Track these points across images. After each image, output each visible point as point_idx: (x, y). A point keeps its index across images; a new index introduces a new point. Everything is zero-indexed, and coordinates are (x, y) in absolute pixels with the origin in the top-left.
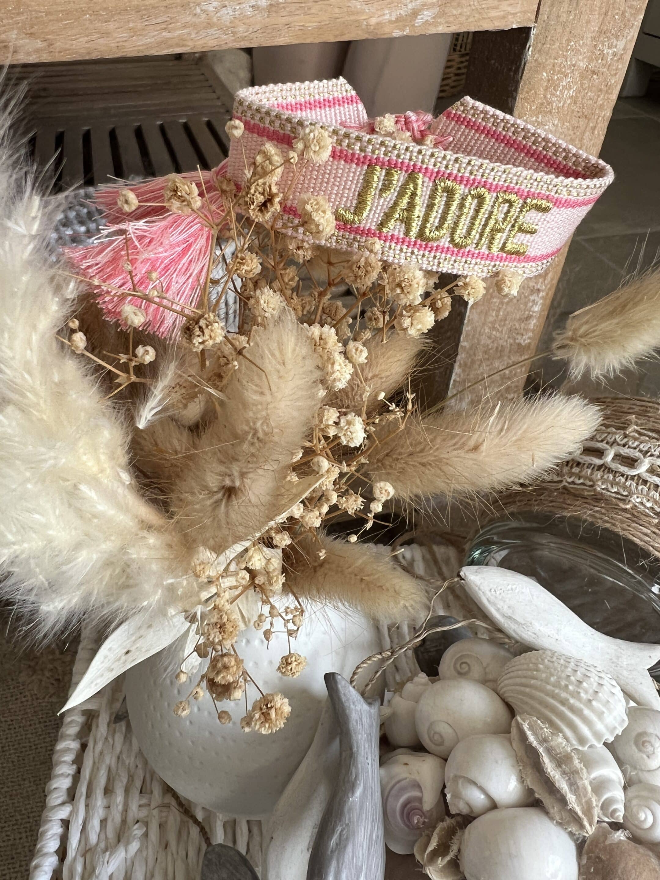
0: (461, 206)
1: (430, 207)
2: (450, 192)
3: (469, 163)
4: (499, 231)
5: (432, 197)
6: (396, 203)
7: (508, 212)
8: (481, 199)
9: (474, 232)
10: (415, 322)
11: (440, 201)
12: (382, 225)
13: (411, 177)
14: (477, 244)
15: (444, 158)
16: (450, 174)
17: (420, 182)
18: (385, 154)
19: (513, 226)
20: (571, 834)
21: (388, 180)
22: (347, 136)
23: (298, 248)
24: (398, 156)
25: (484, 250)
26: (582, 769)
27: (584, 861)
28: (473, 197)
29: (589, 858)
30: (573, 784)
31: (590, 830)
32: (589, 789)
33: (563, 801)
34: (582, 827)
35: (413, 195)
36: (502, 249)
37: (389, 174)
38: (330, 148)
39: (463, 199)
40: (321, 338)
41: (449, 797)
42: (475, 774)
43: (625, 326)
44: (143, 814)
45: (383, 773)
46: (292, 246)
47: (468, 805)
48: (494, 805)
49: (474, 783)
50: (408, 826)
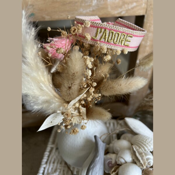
0: (115, 36)
1: (109, 36)
2: (113, 33)
3: (116, 27)
4: (123, 41)
5: (109, 34)
6: (103, 35)
7: (124, 37)
8: (118, 34)
9: (118, 41)
11: (111, 34)
12: (100, 39)
13: (105, 30)
14: (119, 43)
15: (111, 26)
16: (112, 29)
17: (107, 31)
18: (100, 26)
19: (125, 40)
20: (141, 168)
22: (93, 23)
23: (86, 44)
24: (102, 26)
25: (120, 45)
26: (144, 155)
27: (143, 173)
30: (142, 159)
31: (145, 167)
32: (145, 159)
33: (139, 161)
34: (143, 167)
35: (106, 33)
36: (124, 44)
37: (101, 30)
38: (90, 25)
39: (115, 34)
40: (86, 58)
41: (117, 160)
42: (122, 156)
43: (149, 60)
44: (60, 168)
45: (105, 156)
46: (84, 44)
47: (121, 162)
48: (126, 162)
49: (122, 158)
50: (109, 167)
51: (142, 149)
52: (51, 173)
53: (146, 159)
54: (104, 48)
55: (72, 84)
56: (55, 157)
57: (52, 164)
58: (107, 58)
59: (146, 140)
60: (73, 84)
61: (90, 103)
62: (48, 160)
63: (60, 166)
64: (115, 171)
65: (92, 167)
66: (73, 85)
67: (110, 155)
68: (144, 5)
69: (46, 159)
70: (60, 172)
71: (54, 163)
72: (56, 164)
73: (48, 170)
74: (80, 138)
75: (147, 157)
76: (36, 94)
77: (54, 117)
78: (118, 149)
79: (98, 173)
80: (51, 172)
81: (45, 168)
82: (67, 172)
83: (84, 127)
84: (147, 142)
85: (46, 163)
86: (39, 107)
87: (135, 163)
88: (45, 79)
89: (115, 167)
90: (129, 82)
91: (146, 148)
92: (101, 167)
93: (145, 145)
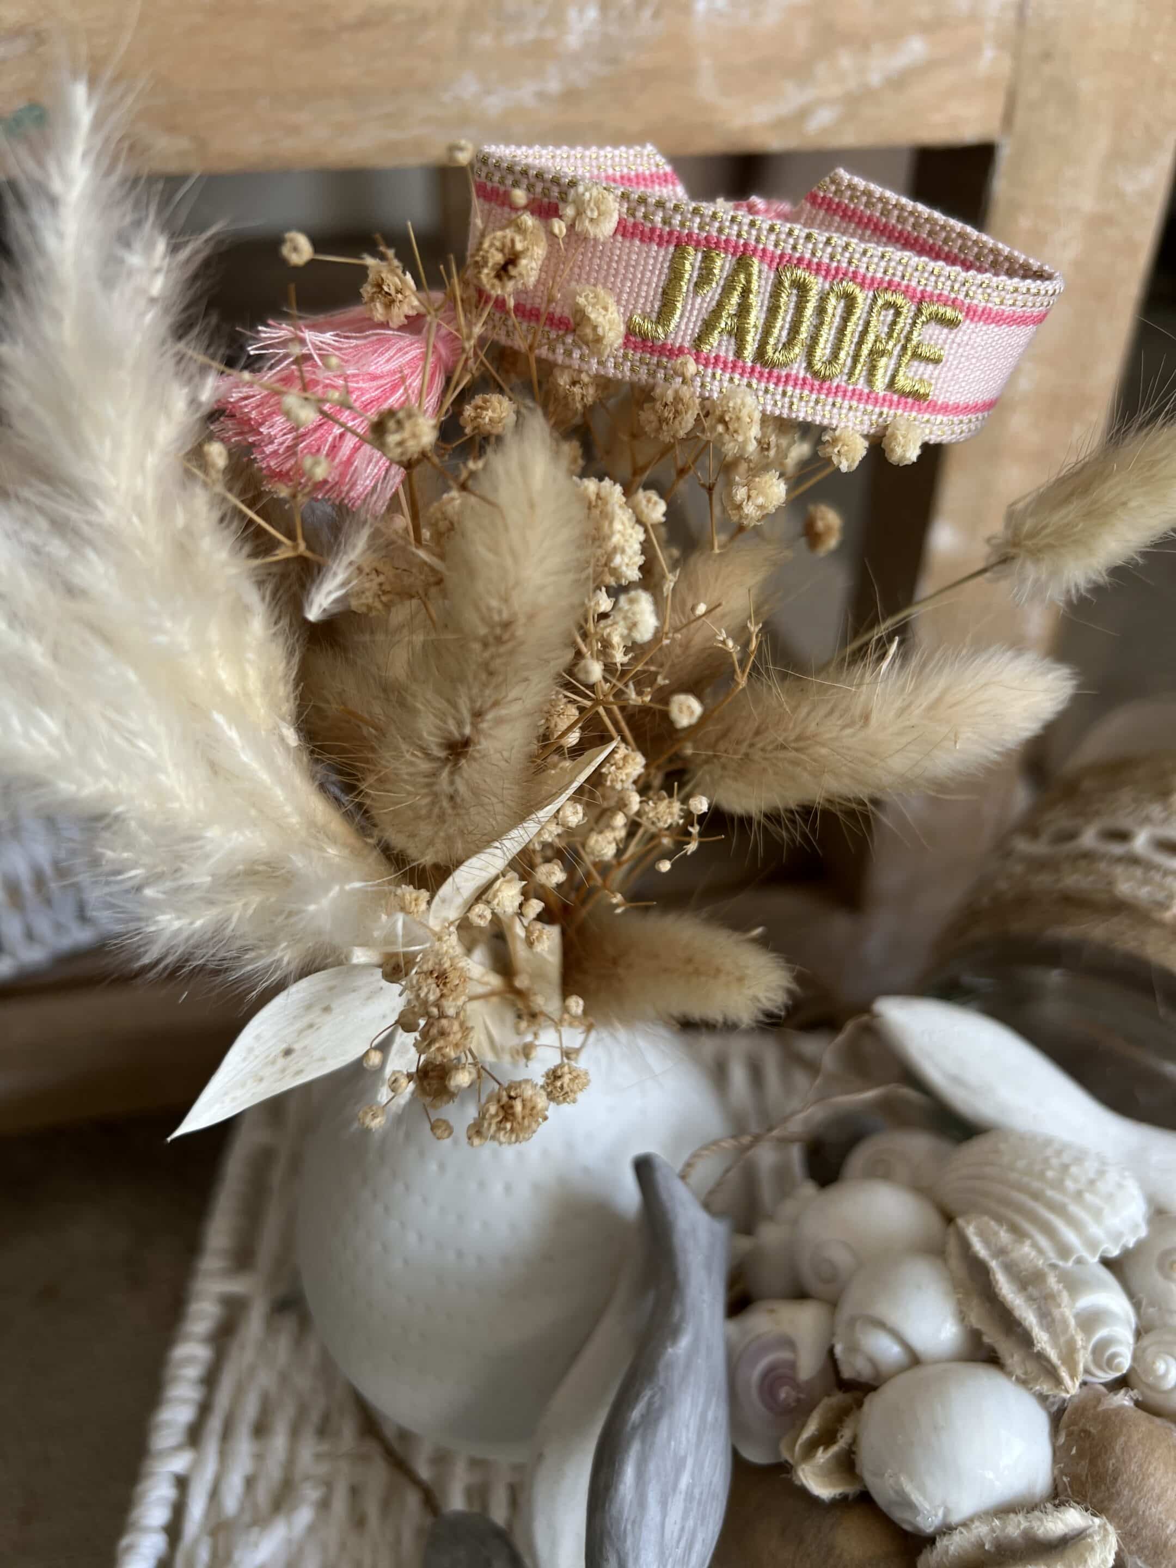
0: (821, 311)
1: (773, 310)
2: (802, 288)
3: (828, 242)
4: (883, 353)
5: (775, 294)
6: (720, 306)
7: (894, 323)
8: (850, 301)
9: (842, 355)
10: (753, 493)
11: (788, 300)
12: (700, 340)
13: (742, 264)
14: (851, 374)
15: (790, 233)
16: (800, 260)
17: (755, 270)
18: (701, 228)
19: (904, 348)
20: (1042, 1399)
21: (706, 268)
22: (642, 200)
23: (574, 383)
24: (720, 230)
25: (861, 385)
26: (1059, 1292)
27: (1062, 1439)
28: (839, 297)
29: (1069, 1435)
30: (1046, 1317)
31: (1072, 1388)
32: (1072, 1322)
33: (1026, 1340)
34: (1058, 1382)
35: (746, 292)
36: (891, 384)
37: (707, 259)
38: (615, 218)
39: (823, 299)
40: (598, 496)
41: (839, 1349)
42: (883, 1310)
43: (1088, 515)
44: (322, 1469)
45: (733, 1327)
46: (563, 380)
47: (872, 1361)
48: (914, 1360)
49: (880, 1324)
50: (770, 1409)
51: (1035, 1245)
52: (247, 1518)
53: (1077, 1316)
54: (744, 414)
55: (478, 715)
56: (265, 1379)
57: (244, 1446)
58: (760, 500)
59: (1065, 1168)
60: (490, 716)
61: (598, 880)
62: (205, 1409)
63: (318, 1457)
64: (826, 1437)
65: (635, 1415)
66: (484, 726)
67: (772, 1311)
68: (989, 53)
69: (184, 1401)
70: (324, 1505)
71: (260, 1430)
72: (279, 1442)
73: (215, 1494)
74: (508, 1188)
75: (1087, 1301)
76: (176, 805)
77: (309, 1007)
78: (841, 1257)
79: (690, 1462)
80: (242, 1509)
81: (182, 1483)
82: (386, 1505)
83: (566, 1079)
84: (1070, 1184)
85: (194, 1435)
86: (198, 923)
87: (993, 1359)
88: (243, 676)
89: (826, 1402)
90: (934, 694)
91: (1070, 1236)
92: (710, 1416)
93: (1060, 1210)
